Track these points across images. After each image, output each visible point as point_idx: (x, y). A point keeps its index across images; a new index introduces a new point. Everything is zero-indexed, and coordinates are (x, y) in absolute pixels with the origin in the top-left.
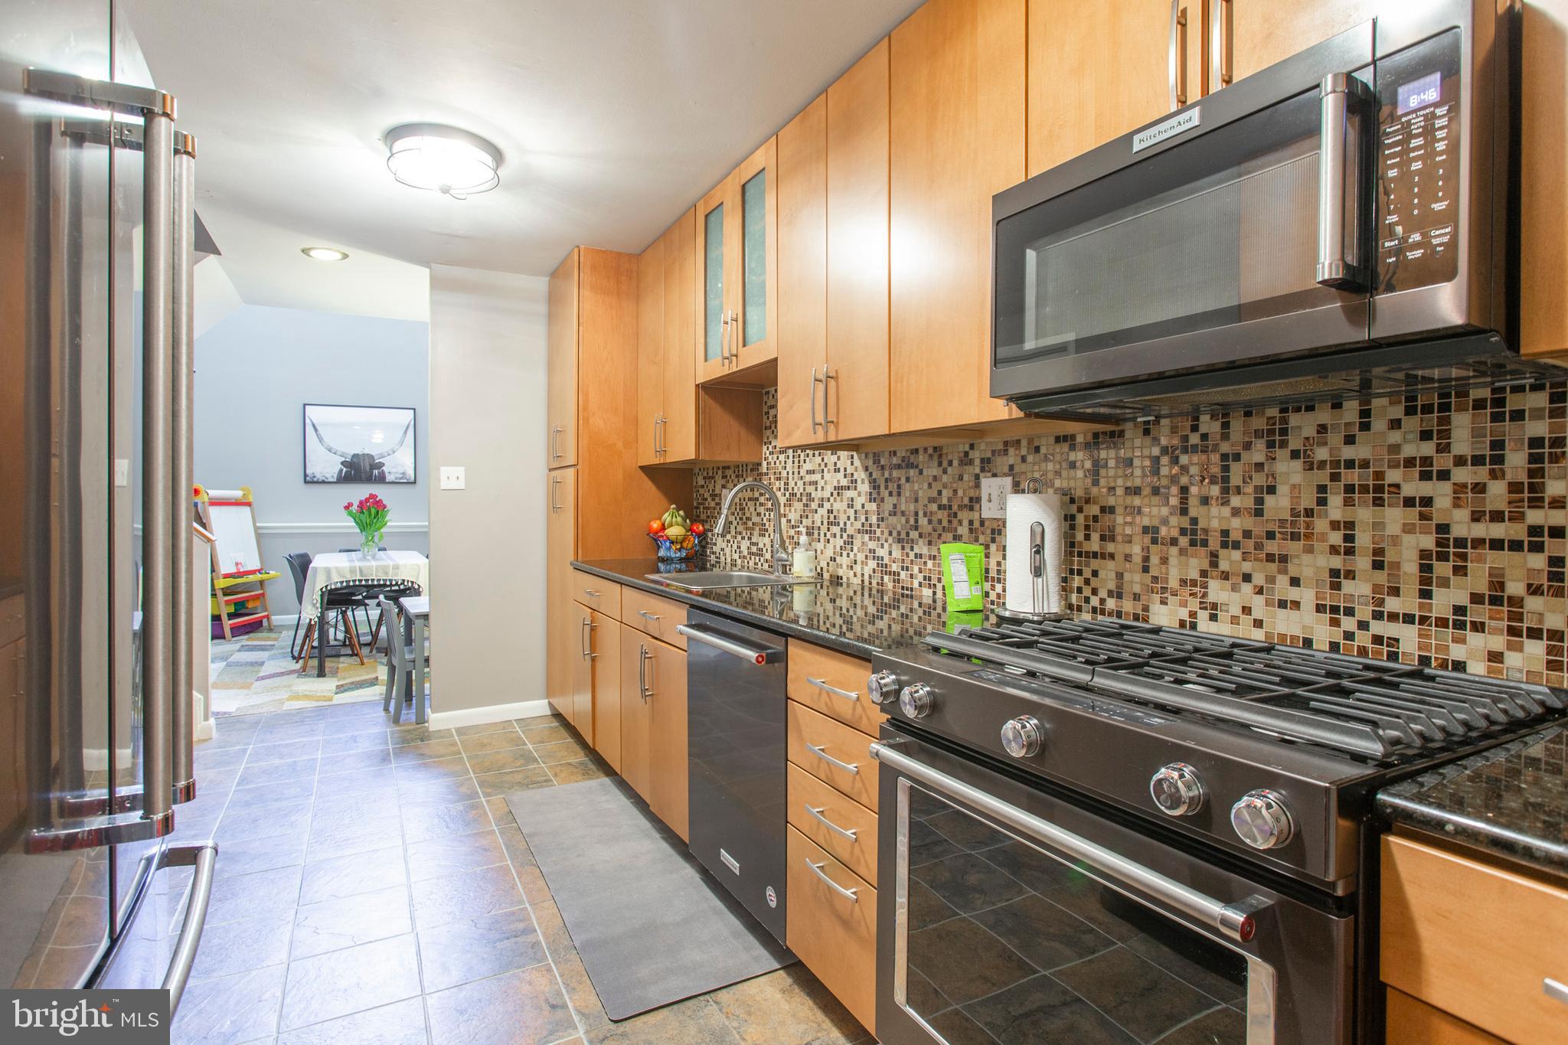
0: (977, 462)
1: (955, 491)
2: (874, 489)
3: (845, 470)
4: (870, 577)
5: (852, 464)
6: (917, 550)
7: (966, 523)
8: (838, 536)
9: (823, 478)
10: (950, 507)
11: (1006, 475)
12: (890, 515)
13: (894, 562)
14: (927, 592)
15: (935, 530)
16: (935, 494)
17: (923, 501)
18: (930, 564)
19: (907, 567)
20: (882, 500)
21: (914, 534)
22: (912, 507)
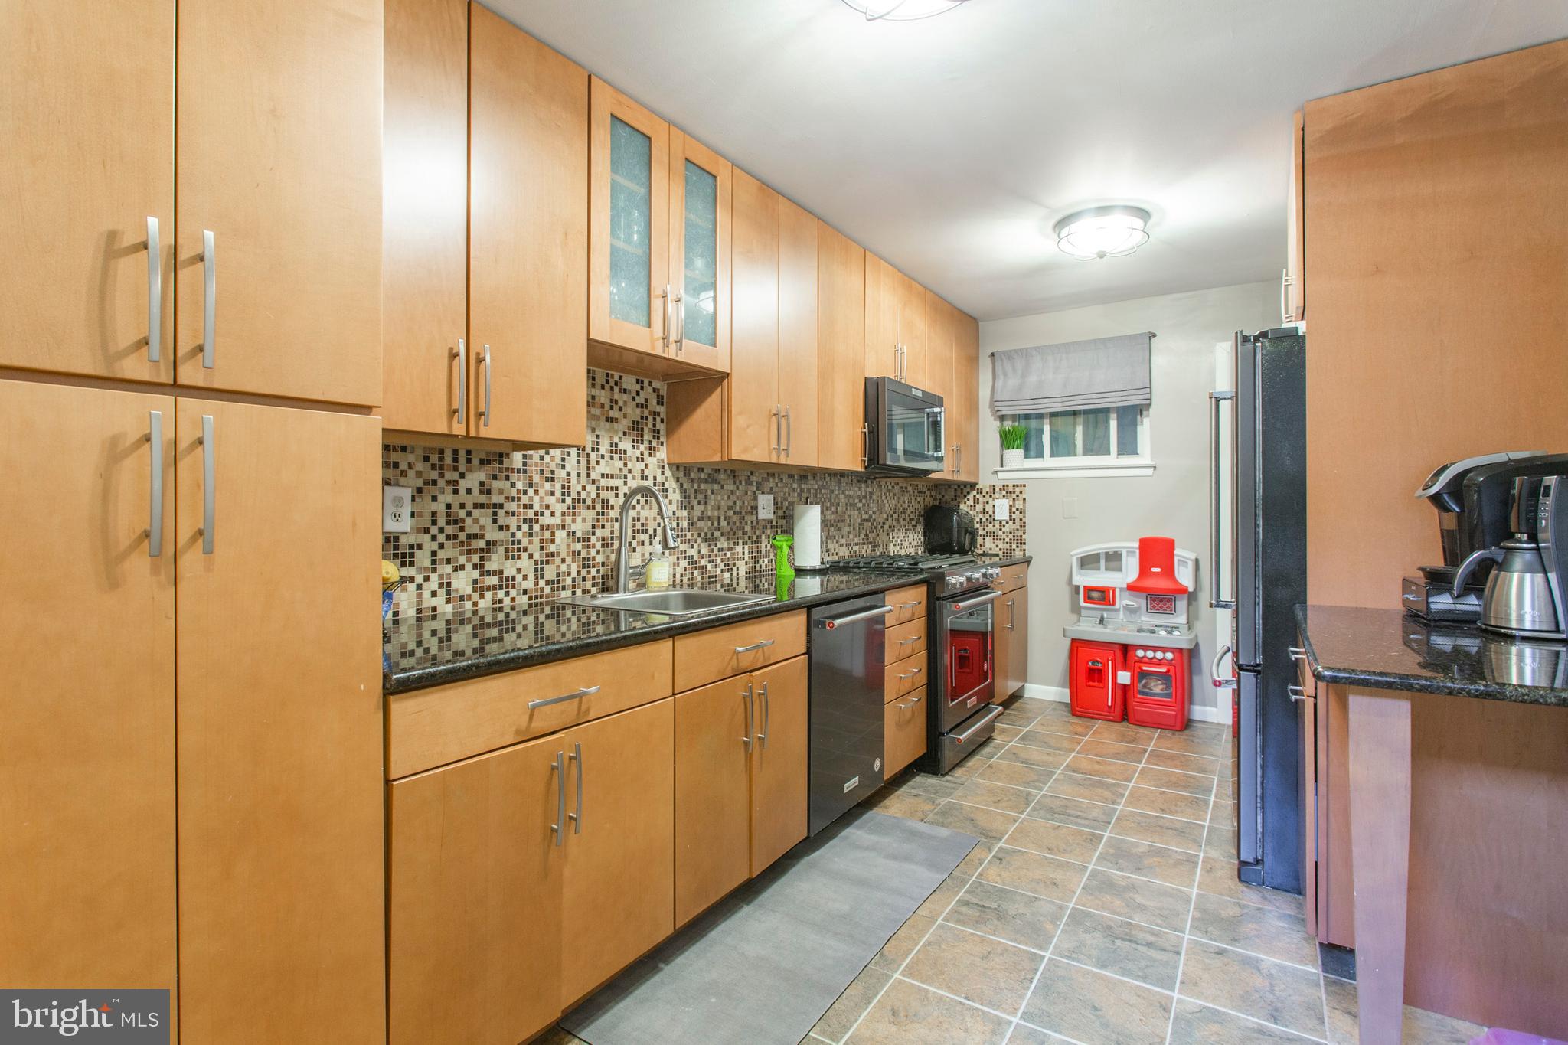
0: (755, 484)
1: (744, 502)
2: (685, 498)
3: (655, 478)
4: (681, 575)
5: (663, 473)
6: (719, 546)
7: (749, 523)
8: (647, 543)
9: (625, 483)
10: (741, 513)
11: (769, 493)
12: (699, 520)
13: (703, 558)
14: (727, 575)
15: (731, 529)
16: (732, 504)
17: (724, 508)
18: (728, 554)
19: (713, 560)
20: (692, 508)
21: (717, 534)
22: (716, 514)
